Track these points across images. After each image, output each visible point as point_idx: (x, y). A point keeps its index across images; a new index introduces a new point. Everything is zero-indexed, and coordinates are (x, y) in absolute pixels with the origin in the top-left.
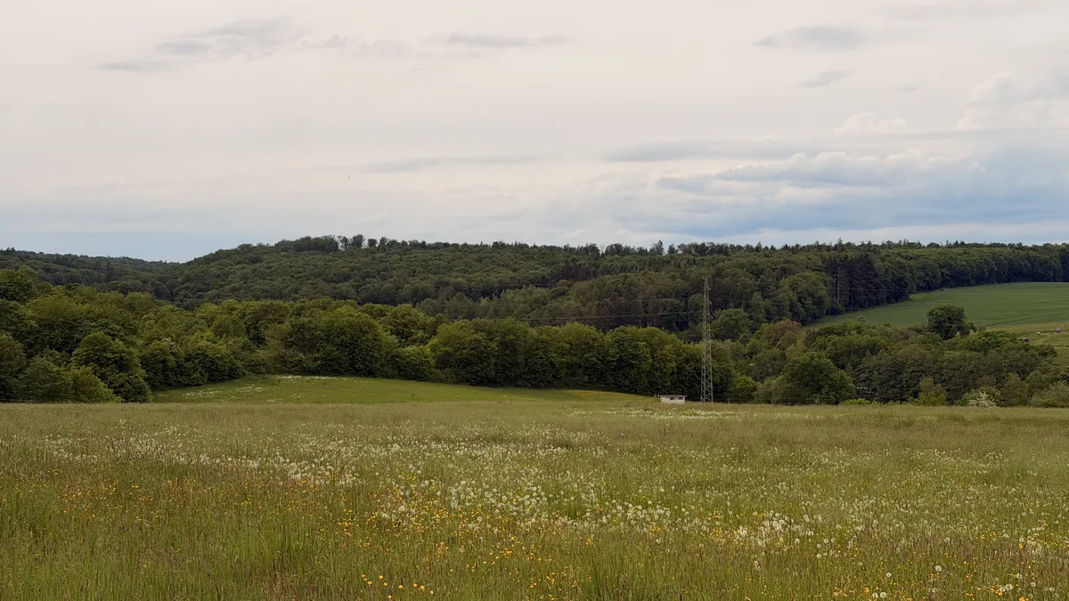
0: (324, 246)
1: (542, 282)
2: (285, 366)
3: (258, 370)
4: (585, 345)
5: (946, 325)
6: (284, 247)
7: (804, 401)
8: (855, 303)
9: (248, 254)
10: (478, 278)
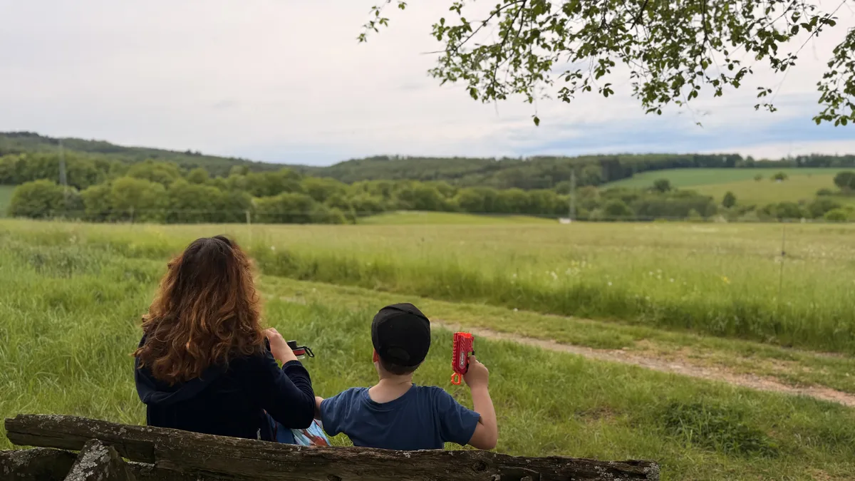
0: (384, 158)
1: (479, 172)
2: (400, 207)
3: (390, 209)
4: (518, 198)
5: (662, 187)
6: (368, 160)
7: (613, 220)
8: (612, 178)
9: (354, 162)
10: (452, 170)
